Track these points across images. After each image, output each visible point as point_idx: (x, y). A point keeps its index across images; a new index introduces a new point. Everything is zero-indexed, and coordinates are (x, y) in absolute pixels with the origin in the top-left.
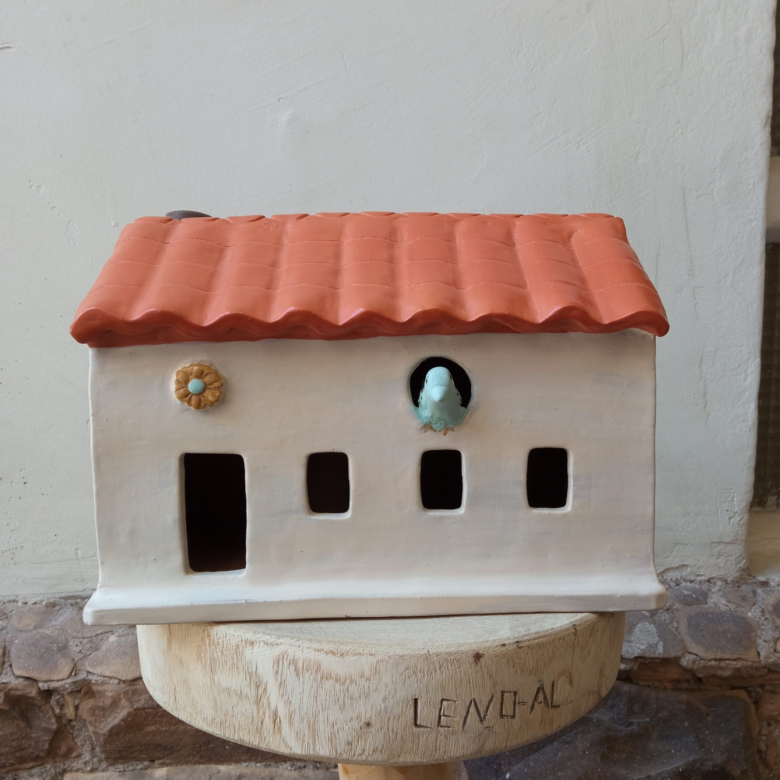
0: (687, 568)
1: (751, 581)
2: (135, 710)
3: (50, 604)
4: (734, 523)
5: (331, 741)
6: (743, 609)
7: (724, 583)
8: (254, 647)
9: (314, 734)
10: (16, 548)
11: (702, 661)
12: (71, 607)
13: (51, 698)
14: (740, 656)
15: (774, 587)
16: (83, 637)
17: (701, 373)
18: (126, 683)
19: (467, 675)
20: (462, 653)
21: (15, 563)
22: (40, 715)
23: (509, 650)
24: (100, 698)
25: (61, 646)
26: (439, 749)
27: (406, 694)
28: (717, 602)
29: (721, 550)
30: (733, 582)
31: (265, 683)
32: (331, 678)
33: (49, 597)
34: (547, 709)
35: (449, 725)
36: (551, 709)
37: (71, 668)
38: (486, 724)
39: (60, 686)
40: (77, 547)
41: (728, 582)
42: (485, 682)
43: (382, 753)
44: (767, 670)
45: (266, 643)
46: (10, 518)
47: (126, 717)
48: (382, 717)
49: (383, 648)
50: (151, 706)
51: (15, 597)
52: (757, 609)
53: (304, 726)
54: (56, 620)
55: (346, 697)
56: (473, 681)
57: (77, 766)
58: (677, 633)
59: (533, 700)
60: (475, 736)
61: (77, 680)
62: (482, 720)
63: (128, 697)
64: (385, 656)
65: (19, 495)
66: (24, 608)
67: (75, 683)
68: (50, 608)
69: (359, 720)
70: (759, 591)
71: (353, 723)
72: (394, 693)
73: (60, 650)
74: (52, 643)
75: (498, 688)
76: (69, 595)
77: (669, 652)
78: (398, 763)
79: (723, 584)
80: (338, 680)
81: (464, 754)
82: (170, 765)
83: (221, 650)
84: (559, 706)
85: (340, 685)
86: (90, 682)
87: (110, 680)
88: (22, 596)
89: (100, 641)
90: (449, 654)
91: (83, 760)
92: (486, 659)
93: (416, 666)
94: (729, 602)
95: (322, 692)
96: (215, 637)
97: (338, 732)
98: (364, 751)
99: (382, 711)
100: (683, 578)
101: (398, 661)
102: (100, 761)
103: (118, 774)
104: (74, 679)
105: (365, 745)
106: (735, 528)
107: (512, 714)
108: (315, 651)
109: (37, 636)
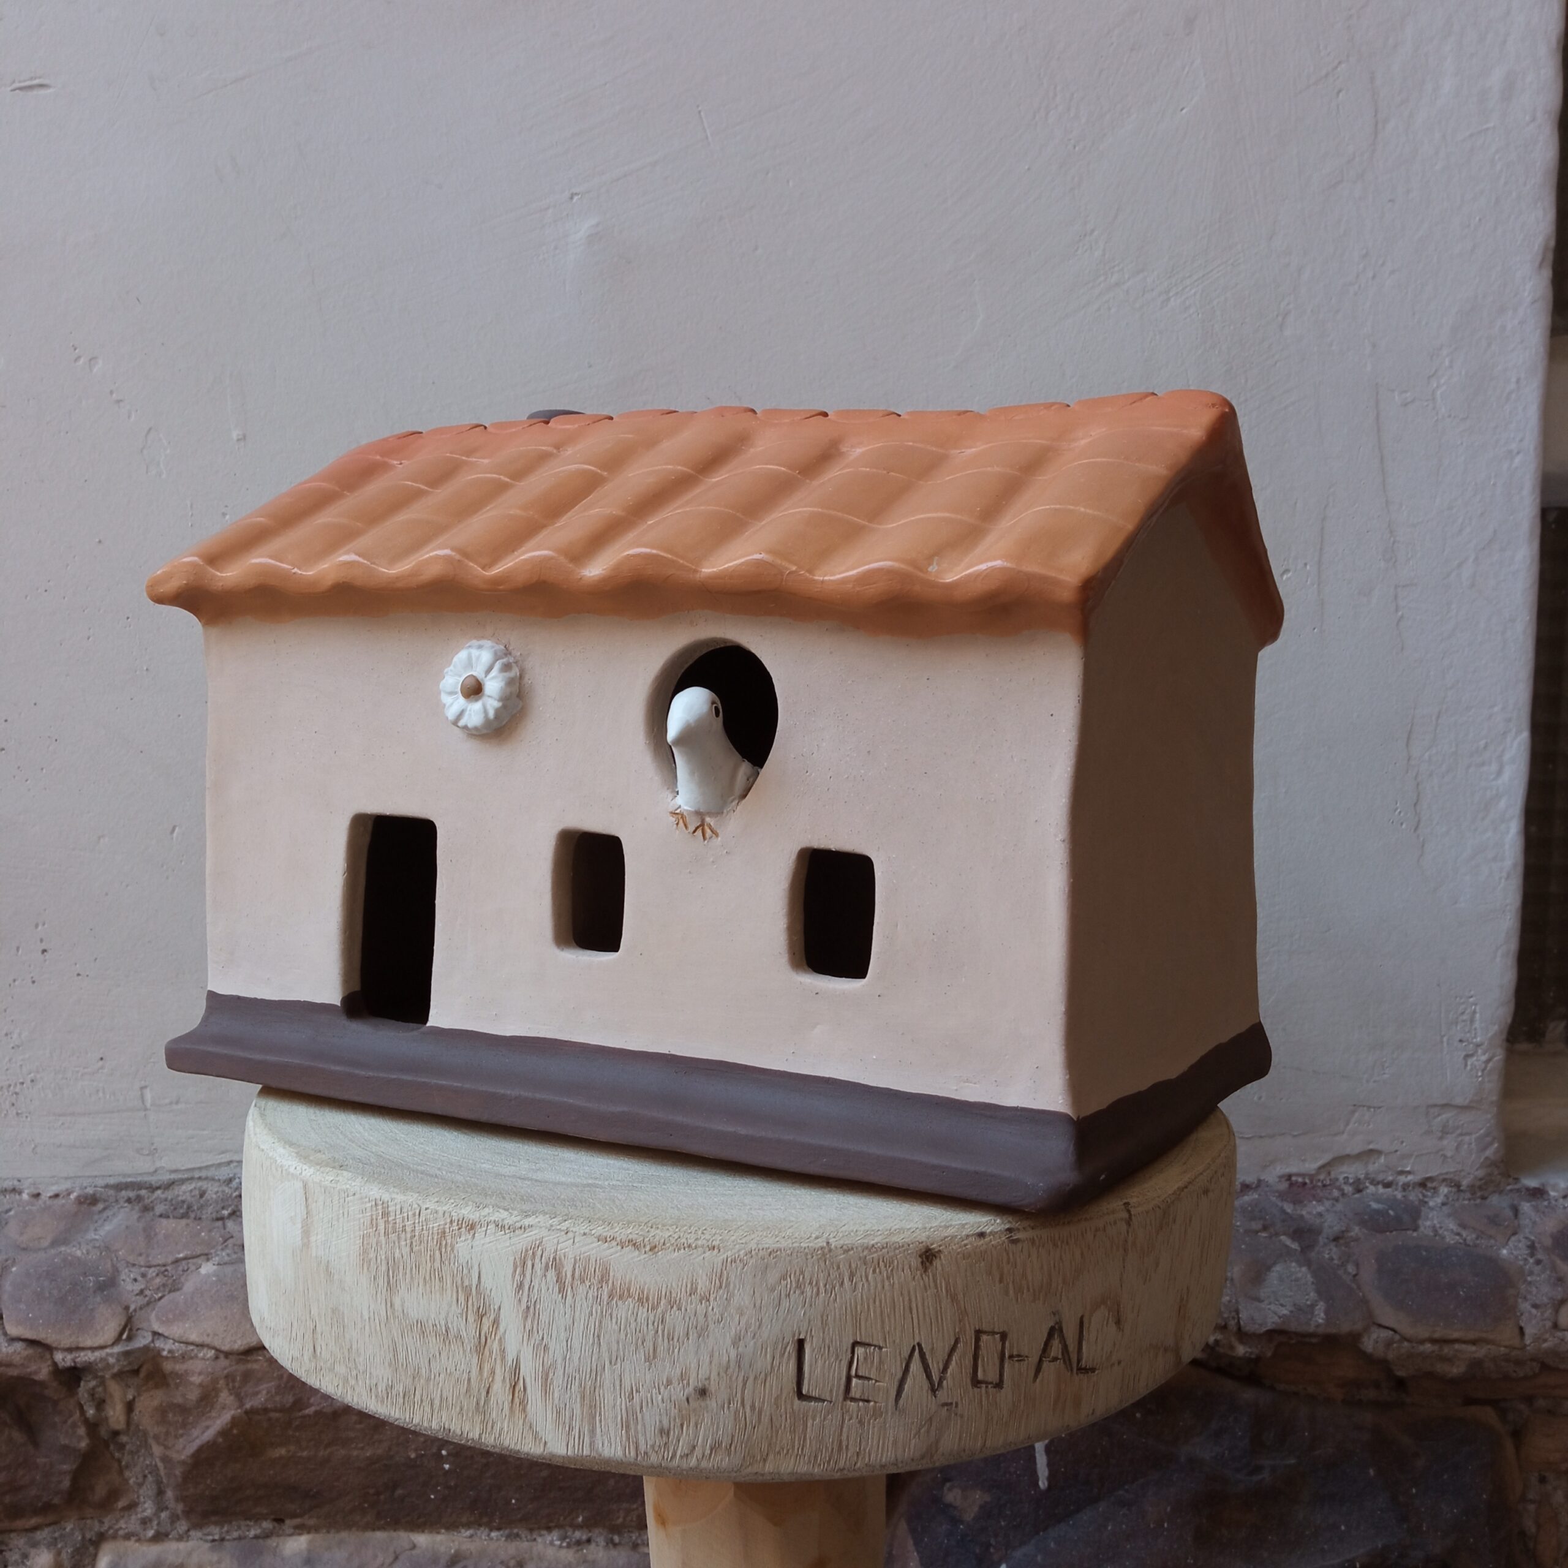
0: (1379, 1158)
1: (1509, 1188)
2: (246, 1412)
3: (86, 1197)
4: (1475, 1067)
5: (628, 1427)
6: (1492, 1242)
7: (1454, 1190)
8: (476, 1235)
9: (593, 1412)
10: (22, 1083)
11: (1406, 1344)
12: (126, 1205)
13: (79, 1386)
14: (1484, 1335)
15: (1556, 1200)
16: (148, 1264)
17: (1409, 760)
18: (231, 1356)
19: (905, 1293)
20: (895, 1249)
21: (18, 1114)
22: (57, 1419)
23: (993, 1245)
24: (177, 1386)
25: (103, 1281)
26: (847, 1447)
27: (781, 1330)
28: (1438, 1225)
29: (1448, 1121)
30: (1472, 1188)
31: (496, 1307)
32: (629, 1296)
33: (85, 1185)
34: (1069, 1374)
35: (868, 1396)
36: (1077, 1374)
37: (120, 1325)
38: (942, 1395)
39: (98, 1360)
40: (143, 1083)
41: (1462, 1188)
42: (943, 1310)
43: (729, 1455)
44: (1539, 1365)
45: (500, 1226)
46: (12, 1021)
47: (229, 1426)
48: (731, 1378)
49: (737, 1234)
50: (279, 1405)
51: (16, 1183)
52: (1520, 1241)
53: (574, 1396)
54: (96, 1230)
55: (659, 1336)
56: (917, 1306)
57: (127, 1528)
58: (1354, 1286)
59: (1040, 1353)
60: (921, 1423)
61: (132, 1348)
62: (934, 1390)
63: (234, 1387)
64: (739, 1251)
65: (32, 975)
66: (33, 1205)
67: (127, 1354)
68: (86, 1206)
69: (685, 1382)
70: (1526, 1207)
71: (672, 1390)
72: (757, 1327)
73: (101, 1287)
74: (85, 1273)
75: (969, 1323)
76: (124, 1180)
77: (1338, 1322)
78: (762, 1475)
79: (1451, 1192)
80: (645, 1300)
81: (897, 1460)
82: (316, 1529)
83: (408, 1241)
84: (1093, 1370)
85: (648, 1311)
86: (159, 1352)
87: (198, 1351)
88: (30, 1180)
89: (181, 1273)
90: (870, 1248)
91: (139, 1516)
92: (944, 1262)
93: (802, 1273)
94: (1463, 1226)
95: (611, 1326)
96: (397, 1217)
97: (641, 1408)
98: (694, 1447)
99: (732, 1364)
100: (1369, 1176)
101: (766, 1260)
102: (174, 1518)
103: (209, 1545)
104: (127, 1346)
105: (696, 1436)
106: (1477, 1077)
107: (996, 1379)
108: (599, 1241)
109: (56, 1260)
